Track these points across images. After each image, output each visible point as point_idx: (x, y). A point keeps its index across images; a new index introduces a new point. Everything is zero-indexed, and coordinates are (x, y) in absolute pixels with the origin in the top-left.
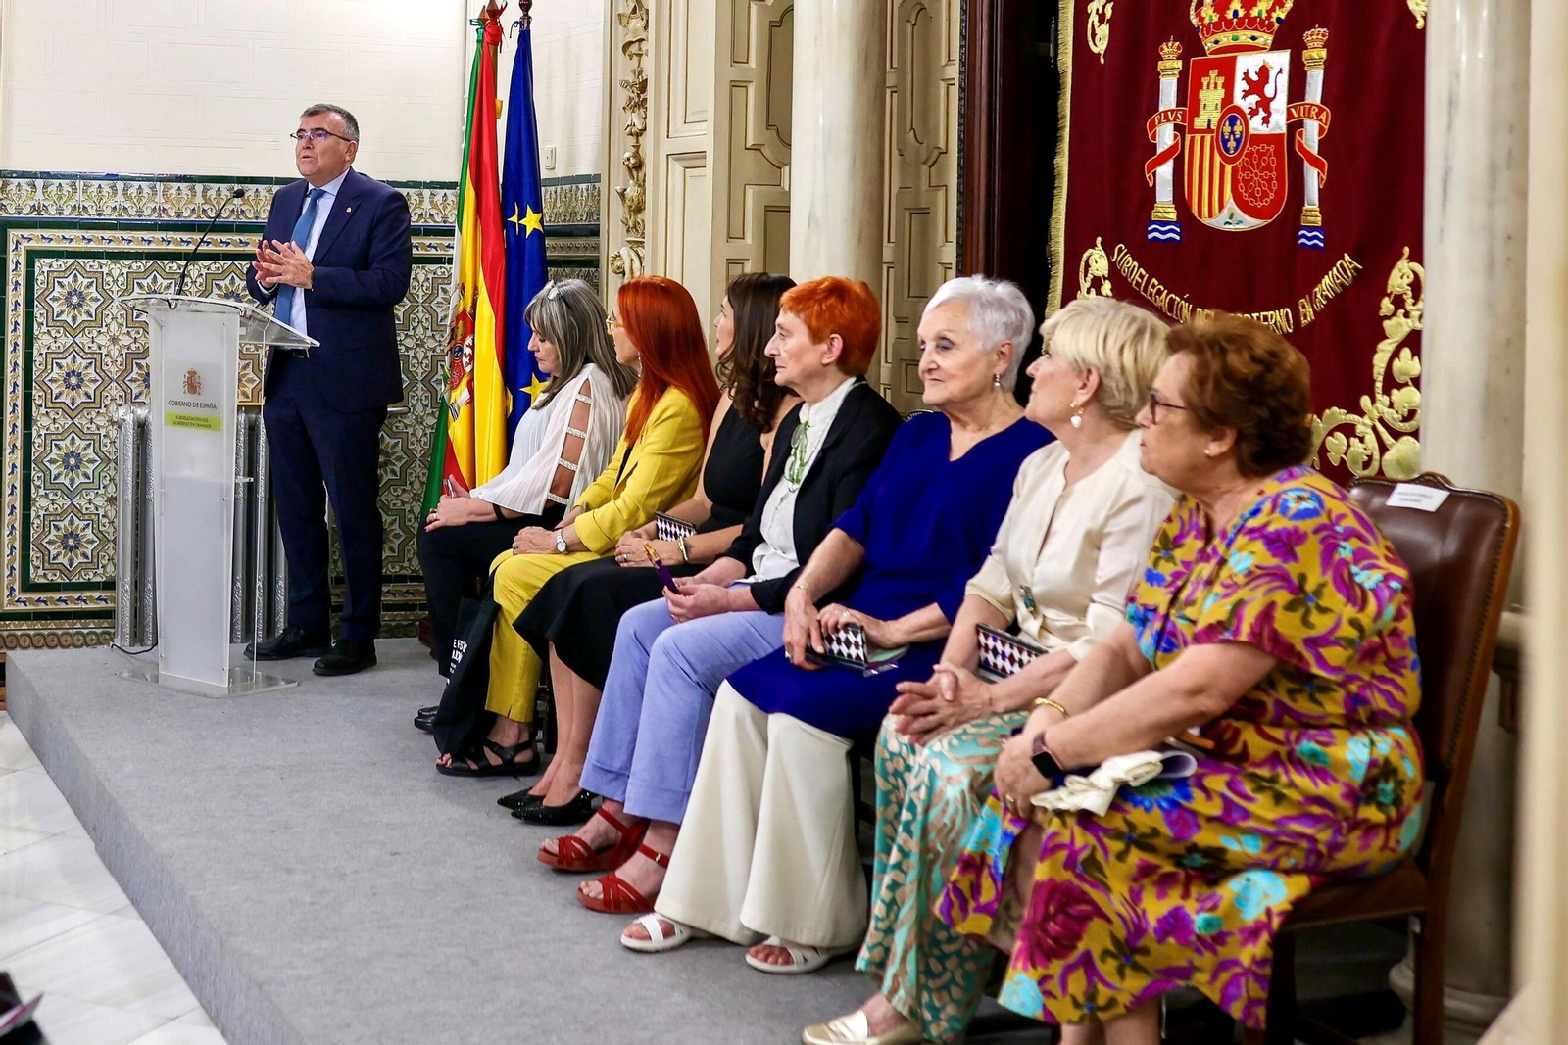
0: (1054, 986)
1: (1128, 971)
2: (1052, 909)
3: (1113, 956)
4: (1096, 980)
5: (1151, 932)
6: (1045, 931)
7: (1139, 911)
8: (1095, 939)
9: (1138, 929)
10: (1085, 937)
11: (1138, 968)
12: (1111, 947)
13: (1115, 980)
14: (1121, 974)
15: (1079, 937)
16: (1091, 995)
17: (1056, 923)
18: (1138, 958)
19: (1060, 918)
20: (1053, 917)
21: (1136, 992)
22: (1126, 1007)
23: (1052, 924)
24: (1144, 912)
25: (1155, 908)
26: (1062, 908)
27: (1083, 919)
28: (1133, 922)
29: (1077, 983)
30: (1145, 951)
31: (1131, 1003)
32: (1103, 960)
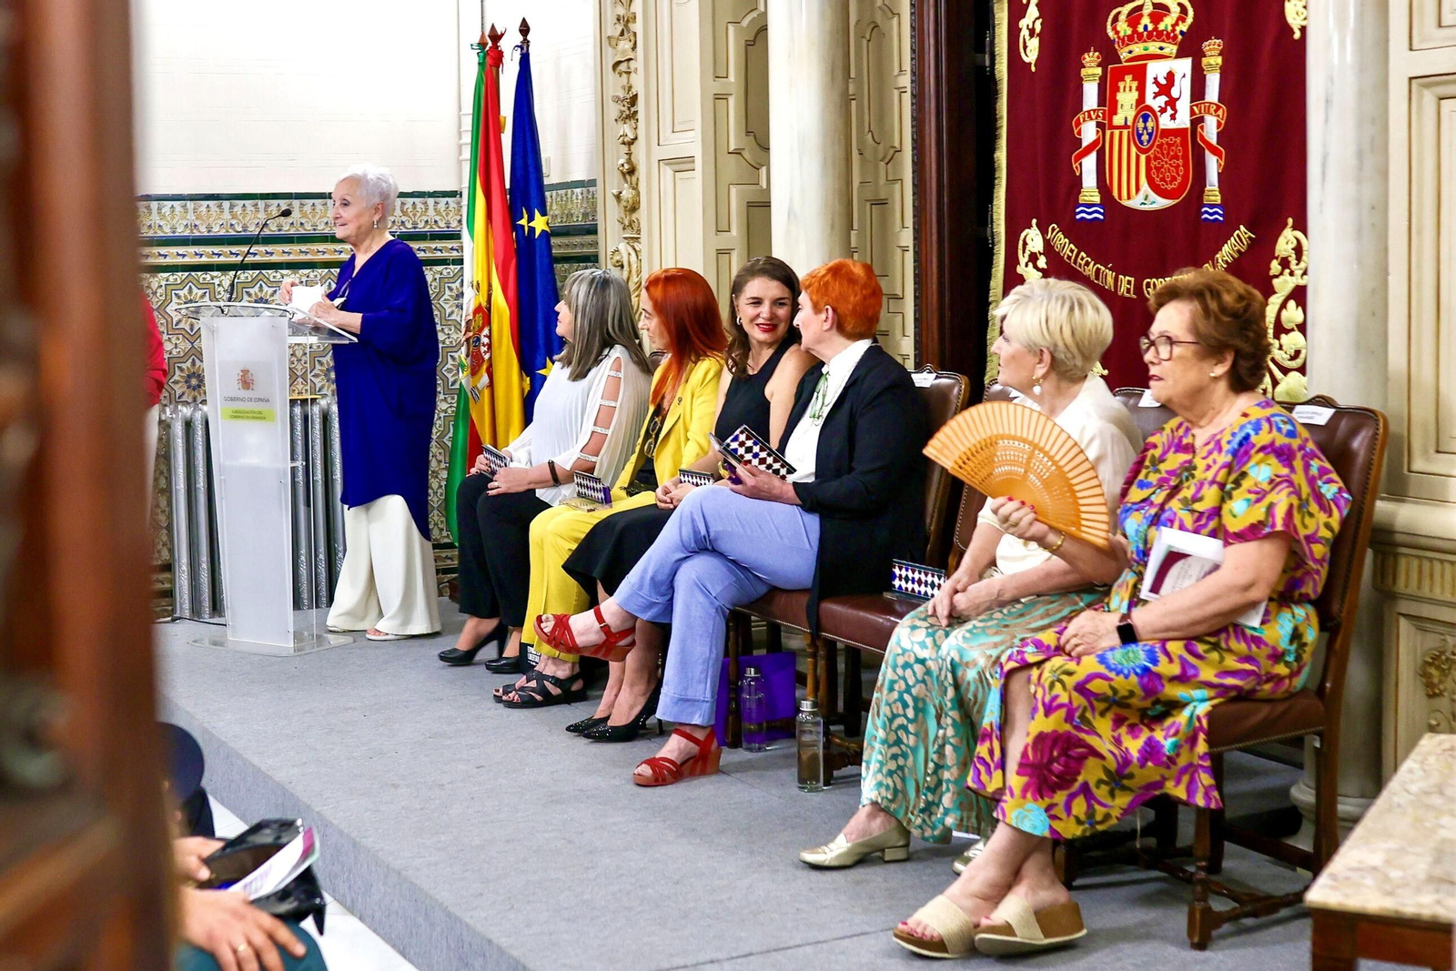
0: (1059, 811)
1: (1117, 792)
2: (1055, 754)
3: (1106, 783)
4: (1093, 802)
5: (1135, 761)
6: (1051, 771)
7: (1124, 750)
8: (1091, 773)
9: (1126, 761)
10: (1083, 772)
11: (1124, 788)
12: (1105, 778)
13: (1108, 801)
14: (1112, 794)
15: (1079, 773)
16: (1090, 813)
17: (1059, 764)
18: (1126, 782)
19: (1063, 759)
20: (1057, 760)
21: (1125, 806)
22: (1117, 818)
23: (1055, 764)
24: (1127, 749)
25: (1134, 746)
26: (1064, 753)
27: (1083, 758)
28: (1122, 757)
29: (1079, 806)
30: (1131, 776)
31: (1122, 814)
32: (1098, 787)
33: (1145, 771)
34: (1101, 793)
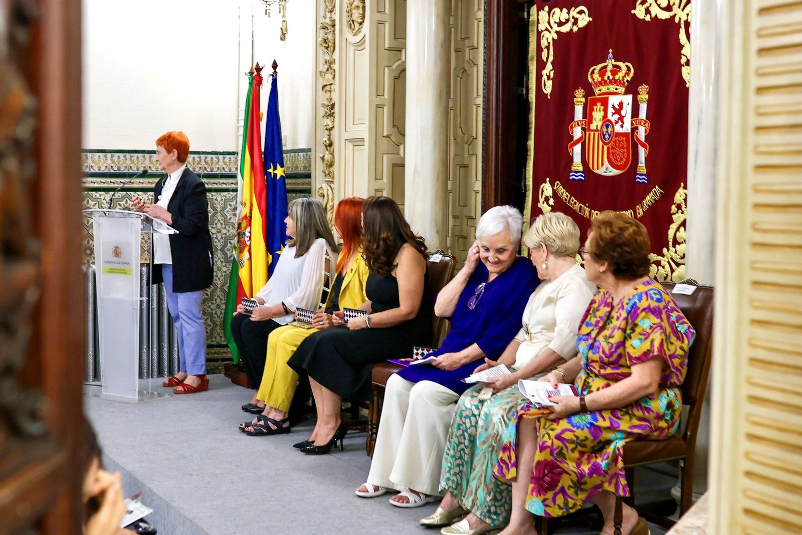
0: (550, 502)
1: (579, 492)
2: (546, 472)
3: (573, 487)
5: (587, 475)
6: (544, 481)
7: (581, 469)
8: (565, 482)
9: (581, 476)
10: (561, 481)
11: (583, 490)
12: (571, 484)
13: (575, 497)
14: (576, 493)
15: (559, 482)
16: (566, 503)
17: (548, 477)
18: (583, 487)
19: (550, 475)
20: (547, 475)
21: (583, 499)
22: (580, 505)
23: (546, 477)
25: (587, 467)
26: (551, 471)
27: (559, 474)
28: (579, 473)
29: (560, 500)
30: (585, 483)
31: (582, 503)
32: (569, 489)
33: (592, 479)
34: (571, 492)
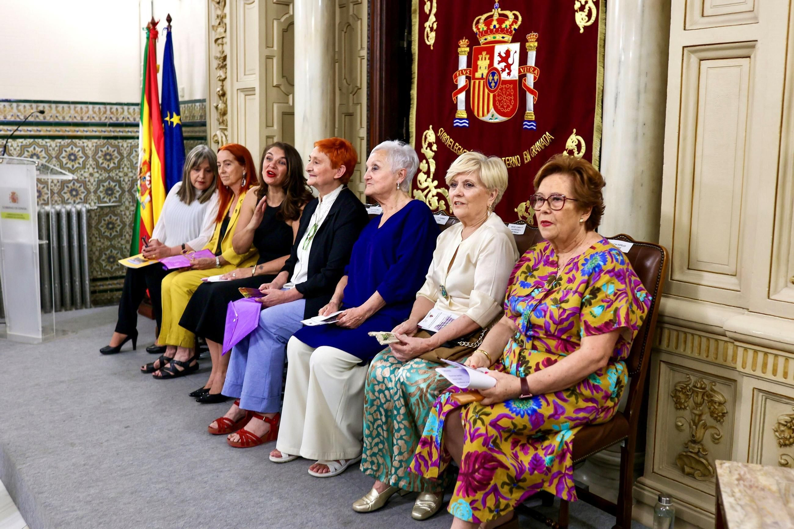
0: (479, 504)
1: (514, 490)
2: (477, 466)
3: (508, 484)
4: (499, 497)
5: (527, 470)
6: (473, 478)
7: (520, 463)
8: (499, 478)
9: (522, 470)
10: (494, 478)
11: (519, 488)
12: (507, 481)
13: (508, 496)
14: (511, 492)
15: (491, 479)
16: (497, 504)
17: (479, 473)
18: (521, 484)
19: (481, 470)
20: (478, 471)
21: (518, 499)
22: (513, 506)
23: (477, 474)
24: (521, 461)
25: (526, 459)
26: (482, 465)
27: (494, 469)
28: (519, 467)
29: (491, 501)
30: (524, 480)
31: (516, 504)
32: (503, 487)
33: (533, 477)
34: (504, 491)
